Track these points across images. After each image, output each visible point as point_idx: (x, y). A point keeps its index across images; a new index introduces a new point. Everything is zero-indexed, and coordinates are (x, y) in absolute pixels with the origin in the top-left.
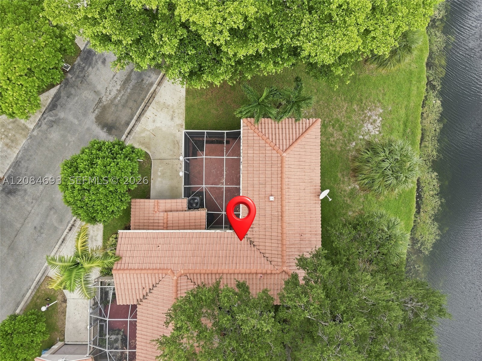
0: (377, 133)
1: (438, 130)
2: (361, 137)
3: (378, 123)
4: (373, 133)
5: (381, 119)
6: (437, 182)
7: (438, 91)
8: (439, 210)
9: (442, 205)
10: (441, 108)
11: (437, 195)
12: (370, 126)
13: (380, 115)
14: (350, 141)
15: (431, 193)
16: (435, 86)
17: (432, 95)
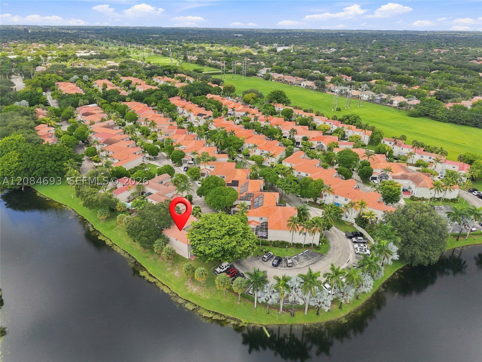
2: (176, 270)
3: (176, 275)
4: (175, 273)
9: (145, 279)
12: (177, 273)
15: (150, 279)
16: (171, 294)
17: (170, 292)
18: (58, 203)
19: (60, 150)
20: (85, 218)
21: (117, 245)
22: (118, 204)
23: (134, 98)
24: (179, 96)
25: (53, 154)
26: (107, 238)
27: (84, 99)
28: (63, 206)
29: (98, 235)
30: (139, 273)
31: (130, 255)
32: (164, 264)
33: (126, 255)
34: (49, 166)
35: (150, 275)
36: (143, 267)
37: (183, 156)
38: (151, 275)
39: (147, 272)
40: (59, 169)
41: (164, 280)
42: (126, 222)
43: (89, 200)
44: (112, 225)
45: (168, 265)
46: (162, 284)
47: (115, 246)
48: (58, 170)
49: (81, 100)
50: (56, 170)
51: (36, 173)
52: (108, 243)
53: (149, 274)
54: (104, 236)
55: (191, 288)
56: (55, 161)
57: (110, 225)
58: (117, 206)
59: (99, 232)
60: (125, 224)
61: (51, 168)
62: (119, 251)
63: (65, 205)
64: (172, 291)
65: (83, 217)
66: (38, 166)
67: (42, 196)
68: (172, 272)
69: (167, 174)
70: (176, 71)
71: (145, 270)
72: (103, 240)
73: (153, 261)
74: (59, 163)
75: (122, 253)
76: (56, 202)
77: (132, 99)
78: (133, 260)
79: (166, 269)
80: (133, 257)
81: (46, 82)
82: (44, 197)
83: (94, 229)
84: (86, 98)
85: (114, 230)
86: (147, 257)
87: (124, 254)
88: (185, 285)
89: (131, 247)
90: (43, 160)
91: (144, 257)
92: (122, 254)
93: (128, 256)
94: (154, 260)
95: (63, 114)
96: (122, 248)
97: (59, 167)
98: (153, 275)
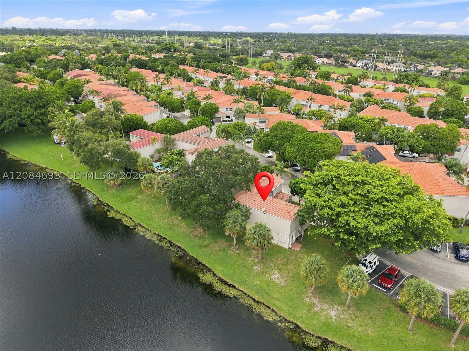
0: (272, 278)
1: (254, 310)
2: (274, 270)
3: (276, 280)
4: (273, 276)
5: (278, 282)
6: (227, 295)
7: (277, 323)
8: (213, 288)
9: (215, 290)
10: (266, 319)
11: (221, 291)
12: (277, 276)
13: (280, 283)
14: (275, 265)
15: (224, 290)
16: (282, 323)
17: (277, 319)
18: (39, 166)
19: (43, 94)
20: (82, 186)
21: (143, 227)
22: (139, 160)
23: (135, 64)
24: (187, 65)
25: (32, 98)
26: (124, 215)
27: (75, 63)
28: (46, 170)
29: (108, 210)
30: (199, 278)
31: (171, 244)
32: (245, 259)
33: (164, 244)
34: (25, 114)
35: (221, 280)
36: (204, 265)
37: (217, 110)
38: (224, 281)
39: (214, 275)
40: (41, 119)
41: (257, 292)
42: (161, 185)
43: (91, 151)
44: (131, 194)
45: (253, 261)
46: (254, 300)
47: (139, 227)
48: (40, 121)
49: (72, 63)
50: (37, 120)
51: (6, 123)
52: (126, 222)
53: (219, 280)
54: (118, 212)
55: (323, 310)
56: (36, 109)
57: (128, 195)
58: (138, 164)
59: (109, 205)
60: (159, 187)
61: (29, 117)
62: (148, 236)
63: (51, 170)
64: (281, 317)
65: (80, 185)
66: (9, 113)
67: (14, 158)
68: (267, 276)
69: (204, 127)
70: (176, 50)
71: (209, 270)
72: (117, 218)
73: (220, 253)
74: (42, 111)
75: (156, 239)
76: (35, 165)
77: (133, 65)
78: (179, 252)
79: (252, 268)
80: (179, 247)
81: (30, 54)
82: (18, 159)
83: (99, 202)
84: (77, 62)
85: (134, 201)
86: (206, 246)
87: (160, 241)
88: (306, 302)
89: (172, 229)
90: (17, 106)
91: (201, 246)
92: (157, 242)
93: (169, 245)
94: (220, 251)
95: (50, 75)
96: (154, 231)
97: (41, 117)
98: (229, 282)
